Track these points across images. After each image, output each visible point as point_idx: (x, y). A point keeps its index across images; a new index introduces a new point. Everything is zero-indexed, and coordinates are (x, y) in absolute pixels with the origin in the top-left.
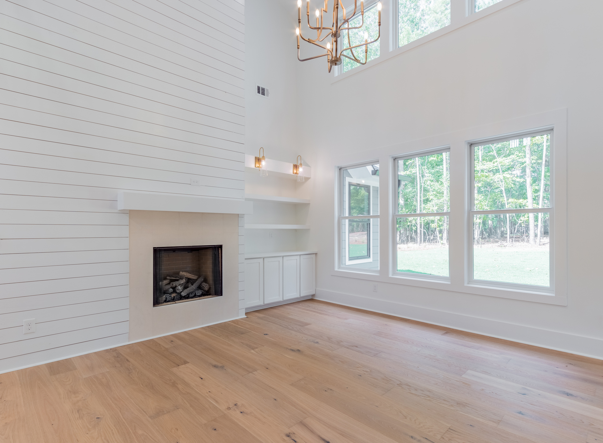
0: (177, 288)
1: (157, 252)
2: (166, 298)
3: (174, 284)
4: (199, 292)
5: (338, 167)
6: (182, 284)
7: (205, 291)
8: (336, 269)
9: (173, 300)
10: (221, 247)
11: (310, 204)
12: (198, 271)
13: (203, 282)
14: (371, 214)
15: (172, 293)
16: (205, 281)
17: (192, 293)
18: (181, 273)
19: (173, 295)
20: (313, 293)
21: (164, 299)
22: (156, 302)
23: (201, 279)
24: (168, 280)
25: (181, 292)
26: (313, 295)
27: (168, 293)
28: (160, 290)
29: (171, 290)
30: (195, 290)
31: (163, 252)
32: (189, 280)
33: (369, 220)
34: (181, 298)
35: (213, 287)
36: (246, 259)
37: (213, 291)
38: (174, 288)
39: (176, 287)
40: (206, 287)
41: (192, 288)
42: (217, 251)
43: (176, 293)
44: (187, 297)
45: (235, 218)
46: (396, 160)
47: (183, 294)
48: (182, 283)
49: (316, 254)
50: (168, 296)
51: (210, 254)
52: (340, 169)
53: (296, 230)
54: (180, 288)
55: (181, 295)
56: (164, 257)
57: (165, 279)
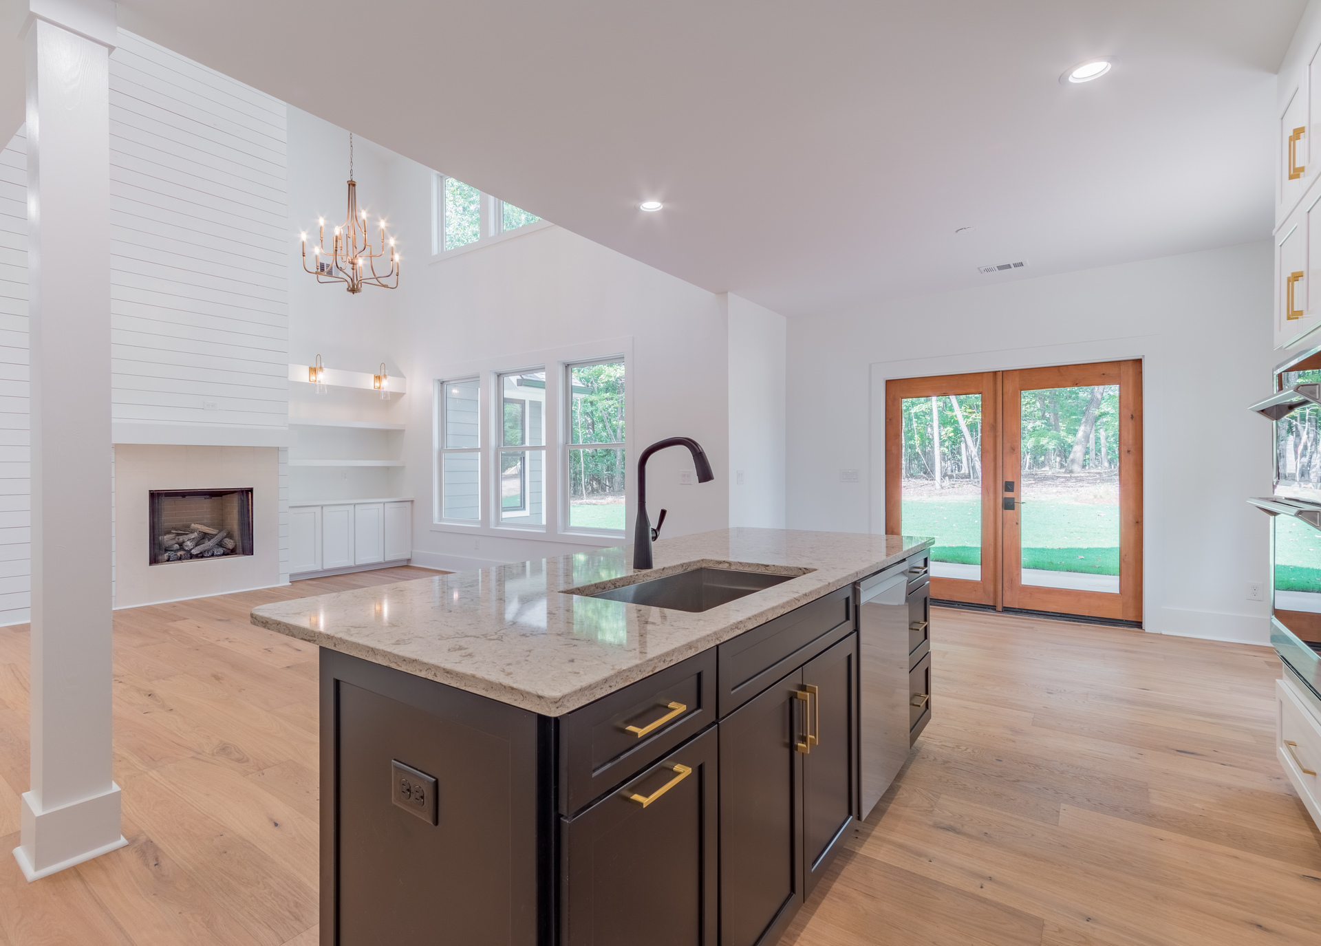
0: (185, 544)
1: (154, 496)
2: (169, 556)
3: (181, 539)
4: (221, 551)
5: (439, 380)
6: (193, 539)
7: (229, 549)
8: (436, 521)
9: (180, 559)
10: (251, 490)
11: (404, 430)
12: (220, 524)
13: (225, 537)
14: (527, 444)
15: (178, 550)
16: (230, 536)
17: (208, 551)
18: (193, 525)
19: (179, 554)
20: (409, 557)
21: (166, 558)
22: (154, 560)
23: (224, 534)
24: (174, 535)
25: (192, 549)
26: (409, 560)
27: (172, 551)
28: (160, 545)
29: (177, 546)
30: (213, 547)
31: (163, 498)
32: (205, 536)
33: (523, 453)
34: (192, 557)
35: (239, 544)
36: (290, 507)
37: (239, 549)
38: (181, 545)
39: (184, 542)
40: (230, 544)
41: (208, 544)
42: (245, 496)
43: (185, 550)
44: (201, 556)
45: (273, 453)
46: (503, 376)
47: (194, 552)
48: (193, 537)
49: (412, 501)
50: (172, 554)
51: (234, 502)
52: (442, 383)
53: (388, 468)
54: (189, 545)
55: (191, 554)
56: (167, 505)
57: (169, 533)
